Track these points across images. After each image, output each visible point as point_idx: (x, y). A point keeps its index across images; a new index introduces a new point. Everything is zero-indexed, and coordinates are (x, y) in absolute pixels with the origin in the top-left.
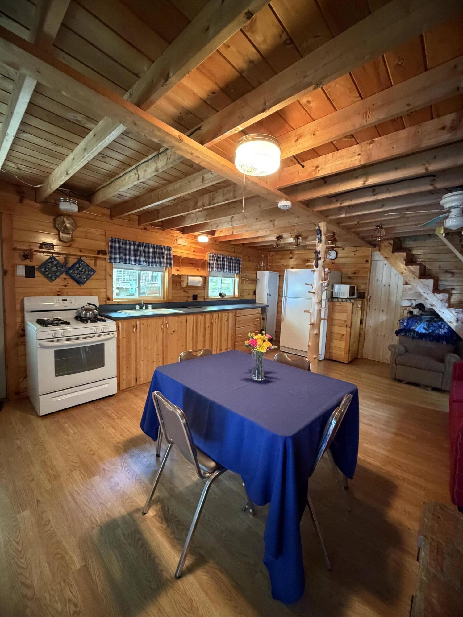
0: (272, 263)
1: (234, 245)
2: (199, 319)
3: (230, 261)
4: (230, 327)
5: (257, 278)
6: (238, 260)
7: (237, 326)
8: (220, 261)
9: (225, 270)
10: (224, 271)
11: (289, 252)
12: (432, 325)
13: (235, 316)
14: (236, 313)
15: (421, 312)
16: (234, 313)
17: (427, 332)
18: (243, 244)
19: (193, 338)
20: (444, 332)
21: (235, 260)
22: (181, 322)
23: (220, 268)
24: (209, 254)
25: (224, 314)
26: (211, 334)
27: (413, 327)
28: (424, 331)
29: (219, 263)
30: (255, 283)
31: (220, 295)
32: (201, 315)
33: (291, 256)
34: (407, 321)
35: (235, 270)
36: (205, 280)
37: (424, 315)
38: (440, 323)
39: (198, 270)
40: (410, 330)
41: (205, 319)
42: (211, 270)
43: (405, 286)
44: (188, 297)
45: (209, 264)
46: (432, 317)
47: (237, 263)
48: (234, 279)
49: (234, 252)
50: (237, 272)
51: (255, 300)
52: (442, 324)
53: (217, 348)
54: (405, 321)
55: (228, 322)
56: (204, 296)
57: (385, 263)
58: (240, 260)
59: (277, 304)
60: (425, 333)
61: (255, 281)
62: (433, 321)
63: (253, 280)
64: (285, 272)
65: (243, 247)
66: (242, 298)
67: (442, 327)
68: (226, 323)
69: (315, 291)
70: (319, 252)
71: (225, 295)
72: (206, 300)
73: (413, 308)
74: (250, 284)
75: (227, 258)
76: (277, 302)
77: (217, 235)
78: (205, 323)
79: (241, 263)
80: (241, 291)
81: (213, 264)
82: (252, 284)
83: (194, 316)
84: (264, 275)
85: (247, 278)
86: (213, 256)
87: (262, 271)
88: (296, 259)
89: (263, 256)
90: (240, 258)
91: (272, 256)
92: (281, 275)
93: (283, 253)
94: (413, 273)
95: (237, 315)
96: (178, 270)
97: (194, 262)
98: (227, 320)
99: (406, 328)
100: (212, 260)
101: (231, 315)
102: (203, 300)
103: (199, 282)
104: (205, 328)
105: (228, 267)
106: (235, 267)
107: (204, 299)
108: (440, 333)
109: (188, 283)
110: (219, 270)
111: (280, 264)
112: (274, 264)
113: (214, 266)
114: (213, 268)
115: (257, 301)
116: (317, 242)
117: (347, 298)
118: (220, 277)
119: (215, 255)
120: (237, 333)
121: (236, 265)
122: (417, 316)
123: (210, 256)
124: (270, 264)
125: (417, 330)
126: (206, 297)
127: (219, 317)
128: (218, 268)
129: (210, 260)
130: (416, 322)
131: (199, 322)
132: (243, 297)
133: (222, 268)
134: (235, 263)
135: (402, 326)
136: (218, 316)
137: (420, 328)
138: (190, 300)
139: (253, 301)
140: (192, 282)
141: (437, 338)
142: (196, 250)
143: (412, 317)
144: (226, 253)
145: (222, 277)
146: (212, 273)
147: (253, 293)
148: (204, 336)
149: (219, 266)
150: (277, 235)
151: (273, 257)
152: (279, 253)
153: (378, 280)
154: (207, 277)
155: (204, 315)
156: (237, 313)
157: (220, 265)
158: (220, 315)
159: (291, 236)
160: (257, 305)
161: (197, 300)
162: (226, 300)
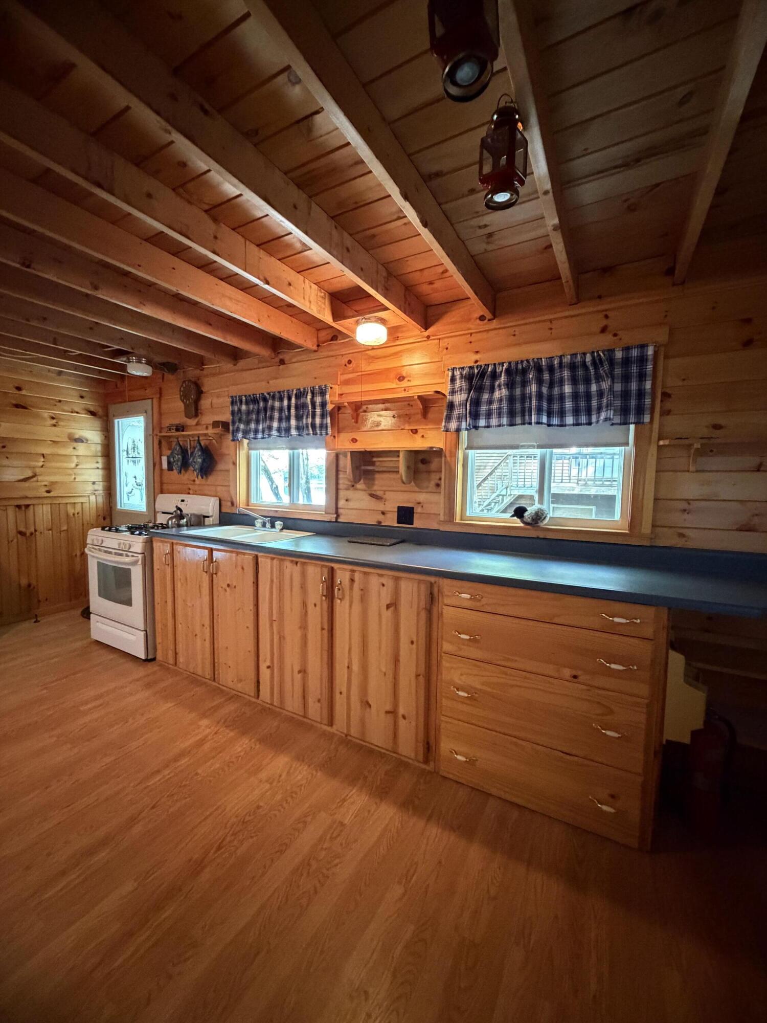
2: (288, 572)
4: (404, 636)
9: (533, 419)
10: (530, 424)
13: (437, 599)
14: (439, 588)
16: (425, 587)
19: (271, 620)
24: (450, 374)
31: (519, 513)
32: (291, 562)
39: (415, 432)
42: (454, 425)
44: (383, 513)
45: (451, 406)
55: (397, 615)
56: (439, 515)
68: (387, 614)
78: (304, 588)
83: (272, 559)
86: (465, 377)
95: (442, 600)
96: (354, 440)
98: (393, 605)
100: (461, 390)
101: (412, 589)
102: (435, 526)
104: (304, 605)
107: (439, 523)
123: (453, 379)
126: (442, 518)
129: (453, 392)
131: (287, 582)
136: (353, 580)
144: (538, 351)
148: (303, 626)
155: (299, 566)
156: (446, 591)
161: (412, 524)
162: (550, 536)
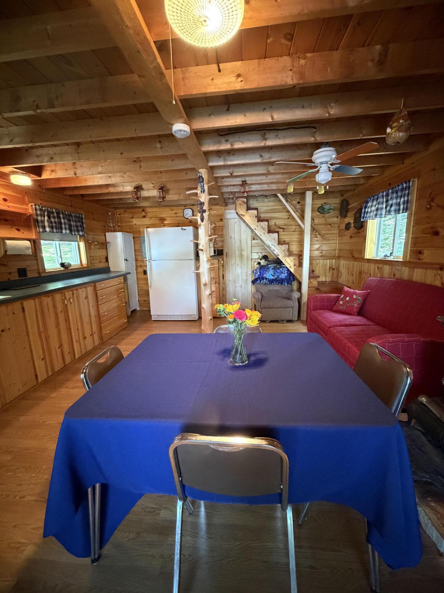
0: (121, 222)
1: (70, 195)
2: (45, 303)
3: (68, 217)
4: (91, 306)
5: (107, 241)
6: (79, 217)
7: (100, 303)
8: (54, 217)
9: (64, 231)
10: (62, 232)
11: (141, 210)
12: (277, 271)
13: (95, 290)
14: (95, 287)
15: (267, 262)
16: (93, 287)
17: (274, 278)
18: (82, 196)
19: (40, 333)
20: (285, 276)
21: (76, 217)
22: (14, 314)
23: (56, 228)
24: (34, 206)
25: (80, 291)
26: (67, 320)
27: (265, 276)
28: (272, 277)
29: (52, 220)
30: (105, 248)
31: (62, 265)
32: (45, 296)
33: (144, 214)
34: (260, 271)
35: (78, 231)
36: (36, 245)
37: (269, 265)
38: (281, 269)
39: (18, 230)
40: (263, 278)
41: (54, 300)
42: (41, 230)
43: (253, 241)
44: (10, 273)
45: (37, 221)
46: (275, 265)
47: (79, 221)
48: (76, 243)
49: (72, 206)
50: (81, 233)
51: (109, 268)
52: (283, 270)
53: (79, 338)
54: (258, 271)
55: (88, 299)
56: (38, 270)
57: (235, 221)
58: (82, 218)
59: (136, 269)
60: (273, 279)
61: (104, 245)
62: (276, 268)
63: (103, 244)
64: (145, 232)
65: (83, 200)
66: (93, 267)
67: (283, 272)
68: (86, 301)
69: (202, 248)
70: (203, 203)
71: (71, 265)
72: (43, 275)
73: (261, 260)
74: (99, 249)
75: (63, 214)
76: (135, 268)
77: (46, 175)
78: (55, 307)
79: (84, 221)
80: (89, 257)
81: (43, 222)
82: (102, 249)
83: (34, 299)
84: (116, 237)
85: (96, 242)
86: (41, 210)
87: (111, 232)
88: (151, 218)
89: (110, 213)
90: (82, 215)
91: (120, 214)
92: (135, 236)
93: (133, 210)
94: (263, 229)
95: (97, 289)
97: (9, 218)
98: (86, 297)
99: (260, 277)
100: (41, 215)
101: (90, 289)
102: (37, 275)
103: (27, 248)
104: (56, 314)
105: (67, 226)
106: (77, 226)
107: (39, 273)
108: (282, 277)
109: (6, 251)
110: (55, 231)
111: (132, 224)
112: (124, 224)
113: (46, 224)
114: (44, 227)
115: (112, 269)
116: (199, 192)
117: (213, 256)
118: (57, 241)
119: (44, 209)
120: (101, 311)
121: (79, 224)
122: (264, 266)
123: (36, 209)
124: (119, 225)
125: (267, 277)
126: (41, 271)
127: (75, 295)
128: (52, 227)
129: (37, 215)
130: (266, 271)
131: (45, 306)
132: (94, 265)
133: (59, 228)
134: (76, 221)
135: (257, 276)
136: (73, 294)
137: (269, 275)
138: (15, 277)
139: (107, 270)
140: (14, 248)
141: (280, 282)
142: (7, 198)
143: (262, 268)
144: (61, 207)
145: (60, 241)
146: (43, 235)
147: (105, 260)
148: (58, 325)
149: (54, 225)
150: (134, 184)
151: (122, 215)
152: (130, 210)
153: (231, 237)
154: (37, 241)
155: (50, 297)
156: (97, 285)
157: (55, 223)
158: (75, 292)
159: (154, 187)
160: (112, 275)
161: (27, 276)
162: (73, 271)
